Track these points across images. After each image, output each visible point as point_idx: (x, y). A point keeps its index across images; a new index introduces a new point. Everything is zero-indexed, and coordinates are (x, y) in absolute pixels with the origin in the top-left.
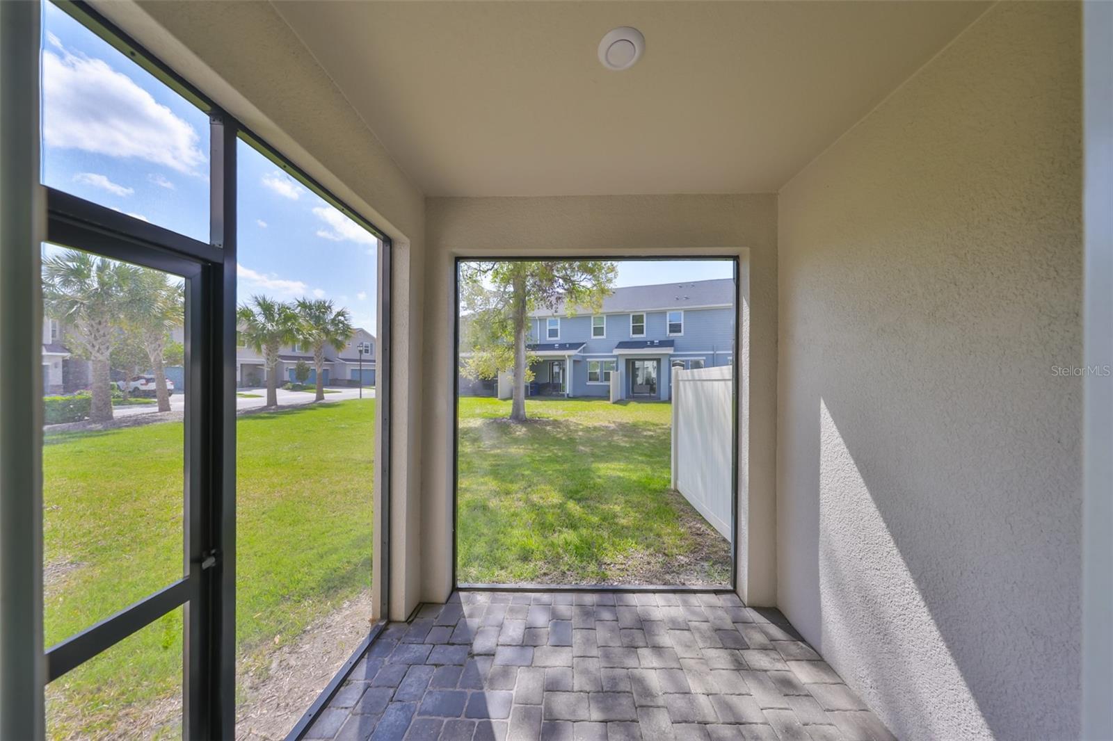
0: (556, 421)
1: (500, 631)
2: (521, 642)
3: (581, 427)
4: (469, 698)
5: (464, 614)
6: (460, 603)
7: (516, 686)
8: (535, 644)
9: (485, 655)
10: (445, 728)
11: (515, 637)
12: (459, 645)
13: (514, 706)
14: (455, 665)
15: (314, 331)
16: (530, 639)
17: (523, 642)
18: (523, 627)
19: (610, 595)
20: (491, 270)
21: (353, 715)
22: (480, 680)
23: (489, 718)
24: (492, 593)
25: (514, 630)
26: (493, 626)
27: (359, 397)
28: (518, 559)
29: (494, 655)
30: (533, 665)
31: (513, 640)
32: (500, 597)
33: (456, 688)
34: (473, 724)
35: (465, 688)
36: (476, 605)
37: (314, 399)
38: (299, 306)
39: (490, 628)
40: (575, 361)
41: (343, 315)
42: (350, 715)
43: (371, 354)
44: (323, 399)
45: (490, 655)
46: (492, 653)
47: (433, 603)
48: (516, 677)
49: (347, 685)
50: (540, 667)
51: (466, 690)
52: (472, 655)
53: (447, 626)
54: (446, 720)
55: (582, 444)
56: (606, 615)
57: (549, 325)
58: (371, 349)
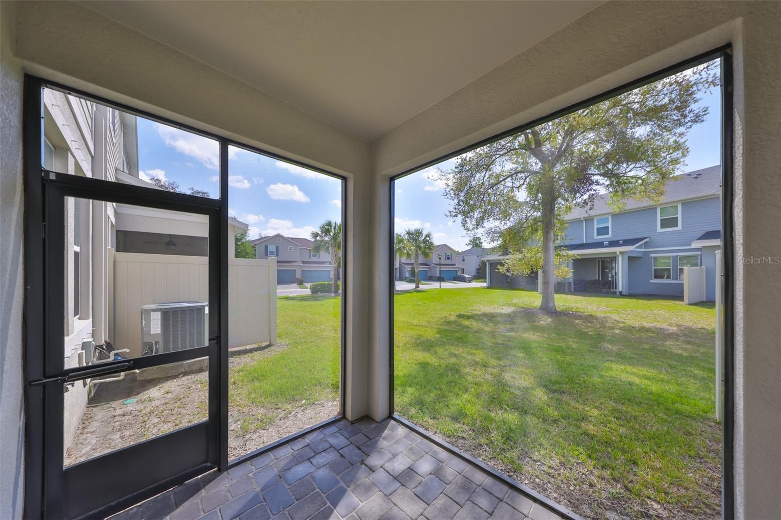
0: (591, 315)
1: (391, 459)
2: (397, 475)
3: (621, 325)
4: (338, 487)
5: (382, 435)
6: (386, 427)
7: (366, 502)
8: (403, 483)
9: (369, 468)
10: (313, 495)
11: (396, 469)
12: (362, 451)
13: (353, 513)
14: (349, 462)
15: (412, 248)
16: (404, 477)
17: (398, 476)
18: (408, 466)
19: (505, 488)
20: (523, 184)
21: (292, 455)
22: (352, 481)
23: (335, 508)
24: (410, 431)
25: (399, 465)
26: (390, 453)
27: (439, 287)
28: (450, 417)
29: (373, 472)
30: (389, 497)
31: (394, 470)
32: (412, 436)
33: (337, 476)
34: (326, 504)
35: (341, 480)
36: (393, 434)
37: (415, 287)
38: (407, 234)
39: (387, 452)
40: (630, 258)
41: (429, 237)
42: (291, 454)
43: (451, 260)
44: (419, 287)
45: (372, 470)
46: (374, 469)
47: (373, 419)
48: (372, 496)
49: (303, 439)
50: (392, 502)
51: (341, 482)
52: (362, 463)
53: (367, 437)
54: (318, 490)
55: (611, 342)
56: (484, 502)
57: (597, 224)
58: (451, 257)
